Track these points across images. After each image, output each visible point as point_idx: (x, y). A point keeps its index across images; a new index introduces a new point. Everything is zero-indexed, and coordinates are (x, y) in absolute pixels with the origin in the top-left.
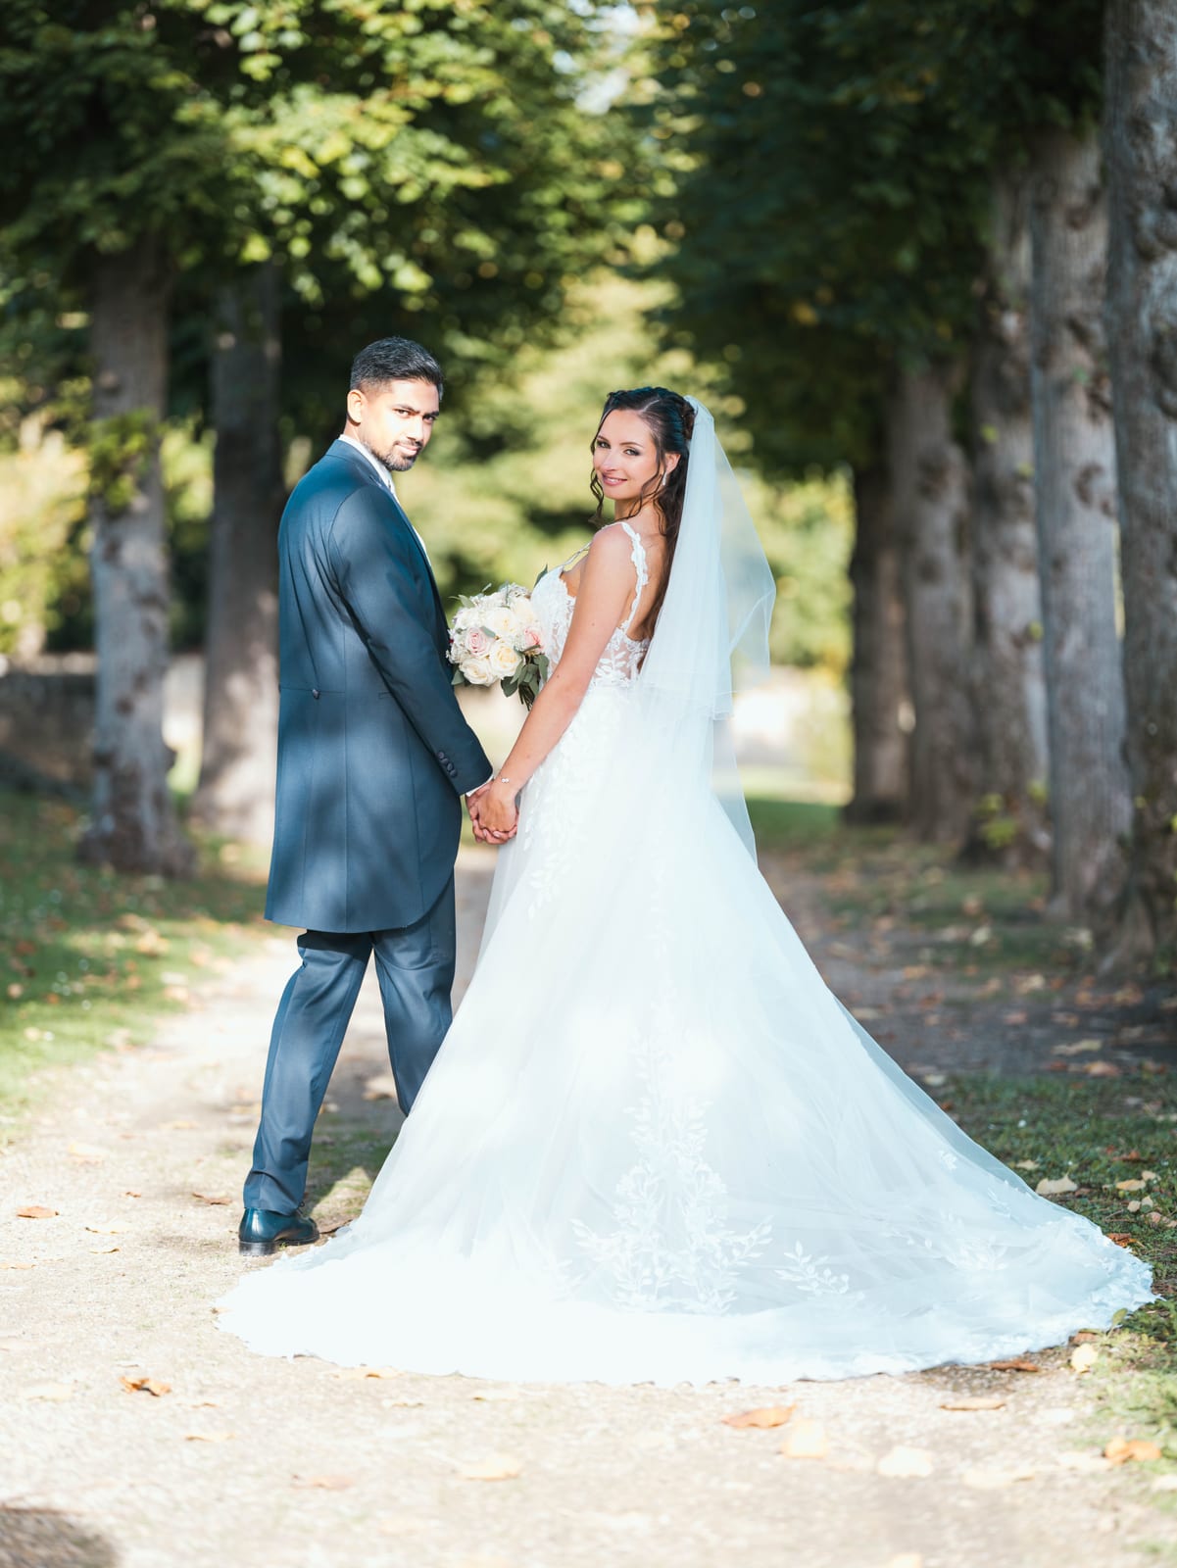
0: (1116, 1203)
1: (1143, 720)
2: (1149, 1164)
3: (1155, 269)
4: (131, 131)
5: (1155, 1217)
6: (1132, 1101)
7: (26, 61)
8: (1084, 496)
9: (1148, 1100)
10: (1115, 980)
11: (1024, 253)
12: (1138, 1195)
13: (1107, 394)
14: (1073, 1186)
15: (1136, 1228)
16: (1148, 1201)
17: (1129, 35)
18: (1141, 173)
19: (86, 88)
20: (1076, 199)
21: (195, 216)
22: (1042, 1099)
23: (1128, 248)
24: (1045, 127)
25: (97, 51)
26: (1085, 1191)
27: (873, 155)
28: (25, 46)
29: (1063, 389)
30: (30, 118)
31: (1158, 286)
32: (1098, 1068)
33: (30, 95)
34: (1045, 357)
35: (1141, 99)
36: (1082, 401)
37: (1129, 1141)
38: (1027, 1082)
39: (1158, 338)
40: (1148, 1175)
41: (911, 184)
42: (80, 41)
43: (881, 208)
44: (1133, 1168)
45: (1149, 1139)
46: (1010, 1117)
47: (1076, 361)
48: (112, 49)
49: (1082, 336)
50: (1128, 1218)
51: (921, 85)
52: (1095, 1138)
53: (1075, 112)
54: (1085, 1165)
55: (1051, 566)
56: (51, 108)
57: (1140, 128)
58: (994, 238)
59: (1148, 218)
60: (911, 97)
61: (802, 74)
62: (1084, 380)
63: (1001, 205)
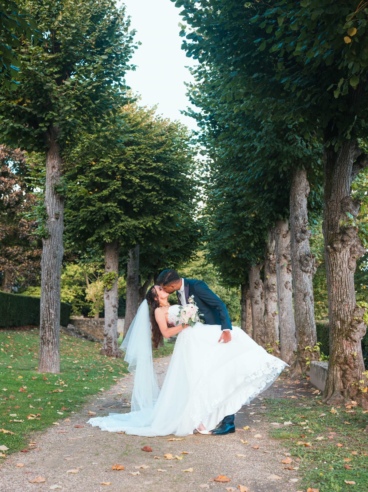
0: (301, 427)
1: (299, 329)
2: (306, 418)
3: (300, 244)
4: (113, 221)
5: (310, 431)
6: (301, 404)
7: (94, 209)
8: (286, 288)
9: (304, 404)
10: (294, 379)
11: (274, 243)
12: (305, 425)
13: (291, 269)
14: (291, 423)
15: (306, 433)
16: (307, 427)
17: (294, 201)
18: (297, 226)
19: (105, 213)
20: (284, 233)
21: (124, 236)
22: (283, 403)
23: (295, 240)
24: (278, 220)
25: (107, 207)
26: (294, 424)
27: (246, 226)
28: (94, 206)
29: (282, 267)
30: (94, 219)
31: (300, 247)
32: (293, 397)
33: (94, 215)
34: (279, 261)
35: (297, 213)
36: (286, 270)
37: (302, 413)
38: (280, 400)
39: (301, 257)
40: (307, 421)
41: (253, 231)
42: (104, 205)
43: (248, 236)
44: (304, 419)
45: (305, 413)
46: (277, 407)
47: (284, 262)
48: (109, 206)
49: (286, 258)
50: (303, 431)
51: (255, 213)
52: (295, 412)
53: (284, 217)
54: (293, 419)
55: (280, 301)
56: (98, 217)
57: (297, 218)
58: (268, 241)
59: (298, 235)
60: (253, 216)
61: (234, 212)
62: (286, 266)
63: (270, 235)
